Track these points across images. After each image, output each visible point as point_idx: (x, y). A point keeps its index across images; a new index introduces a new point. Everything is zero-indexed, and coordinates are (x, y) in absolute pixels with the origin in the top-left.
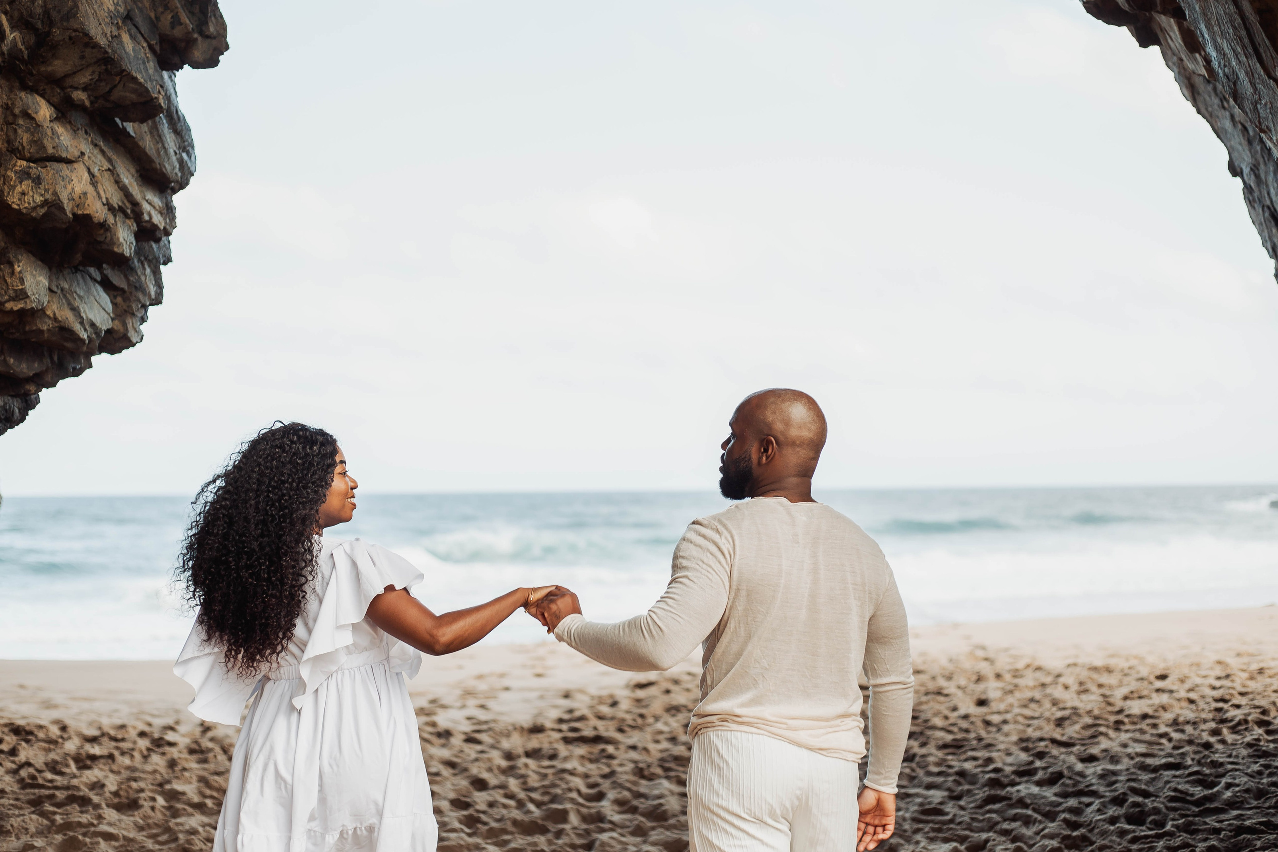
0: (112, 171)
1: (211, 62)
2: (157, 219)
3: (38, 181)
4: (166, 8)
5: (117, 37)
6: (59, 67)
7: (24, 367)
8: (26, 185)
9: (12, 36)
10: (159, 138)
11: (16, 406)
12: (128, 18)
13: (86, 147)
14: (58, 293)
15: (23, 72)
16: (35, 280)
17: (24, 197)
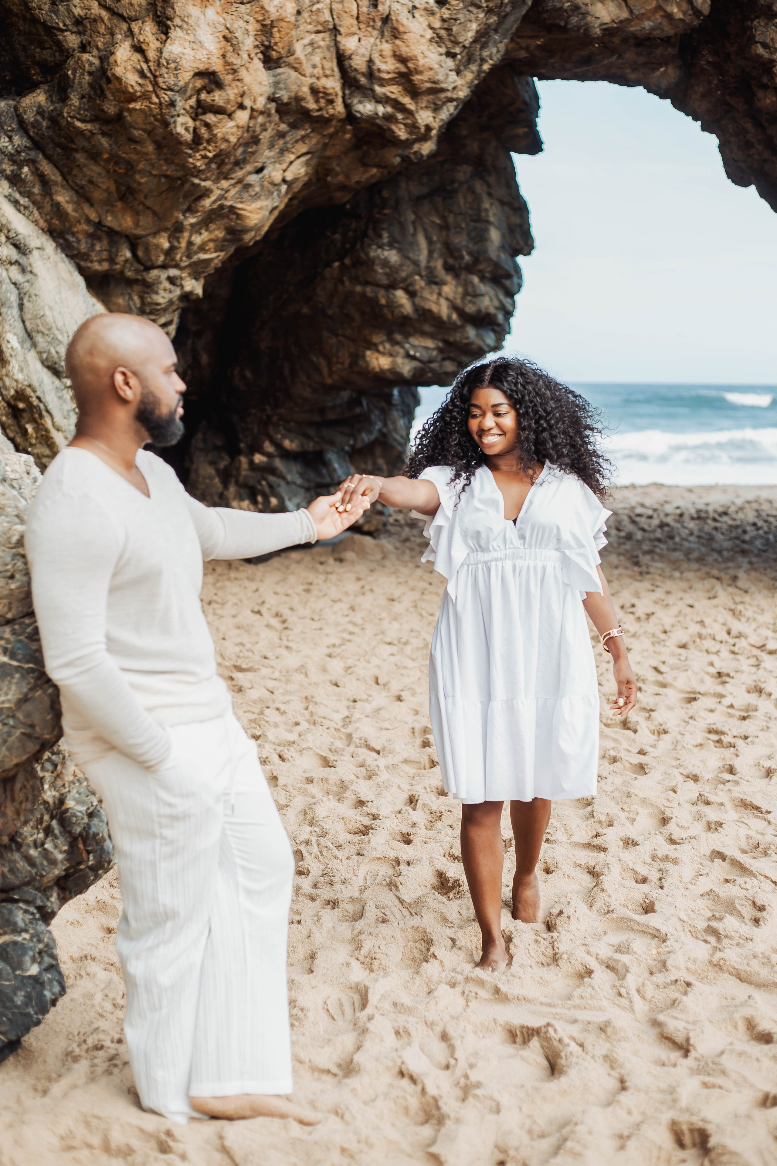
0: (497, 295)
1: (529, 254)
2: (510, 308)
3: (474, 303)
4: (515, 238)
5: (499, 256)
6: (481, 267)
8: (471, 304)
9: (467, 258)
10: (513, 280)
12: (503, 246)
13: (489, 289)
14: (478, 335)
15: (470, 269)
16: (471, 332)
17: (470, 309)
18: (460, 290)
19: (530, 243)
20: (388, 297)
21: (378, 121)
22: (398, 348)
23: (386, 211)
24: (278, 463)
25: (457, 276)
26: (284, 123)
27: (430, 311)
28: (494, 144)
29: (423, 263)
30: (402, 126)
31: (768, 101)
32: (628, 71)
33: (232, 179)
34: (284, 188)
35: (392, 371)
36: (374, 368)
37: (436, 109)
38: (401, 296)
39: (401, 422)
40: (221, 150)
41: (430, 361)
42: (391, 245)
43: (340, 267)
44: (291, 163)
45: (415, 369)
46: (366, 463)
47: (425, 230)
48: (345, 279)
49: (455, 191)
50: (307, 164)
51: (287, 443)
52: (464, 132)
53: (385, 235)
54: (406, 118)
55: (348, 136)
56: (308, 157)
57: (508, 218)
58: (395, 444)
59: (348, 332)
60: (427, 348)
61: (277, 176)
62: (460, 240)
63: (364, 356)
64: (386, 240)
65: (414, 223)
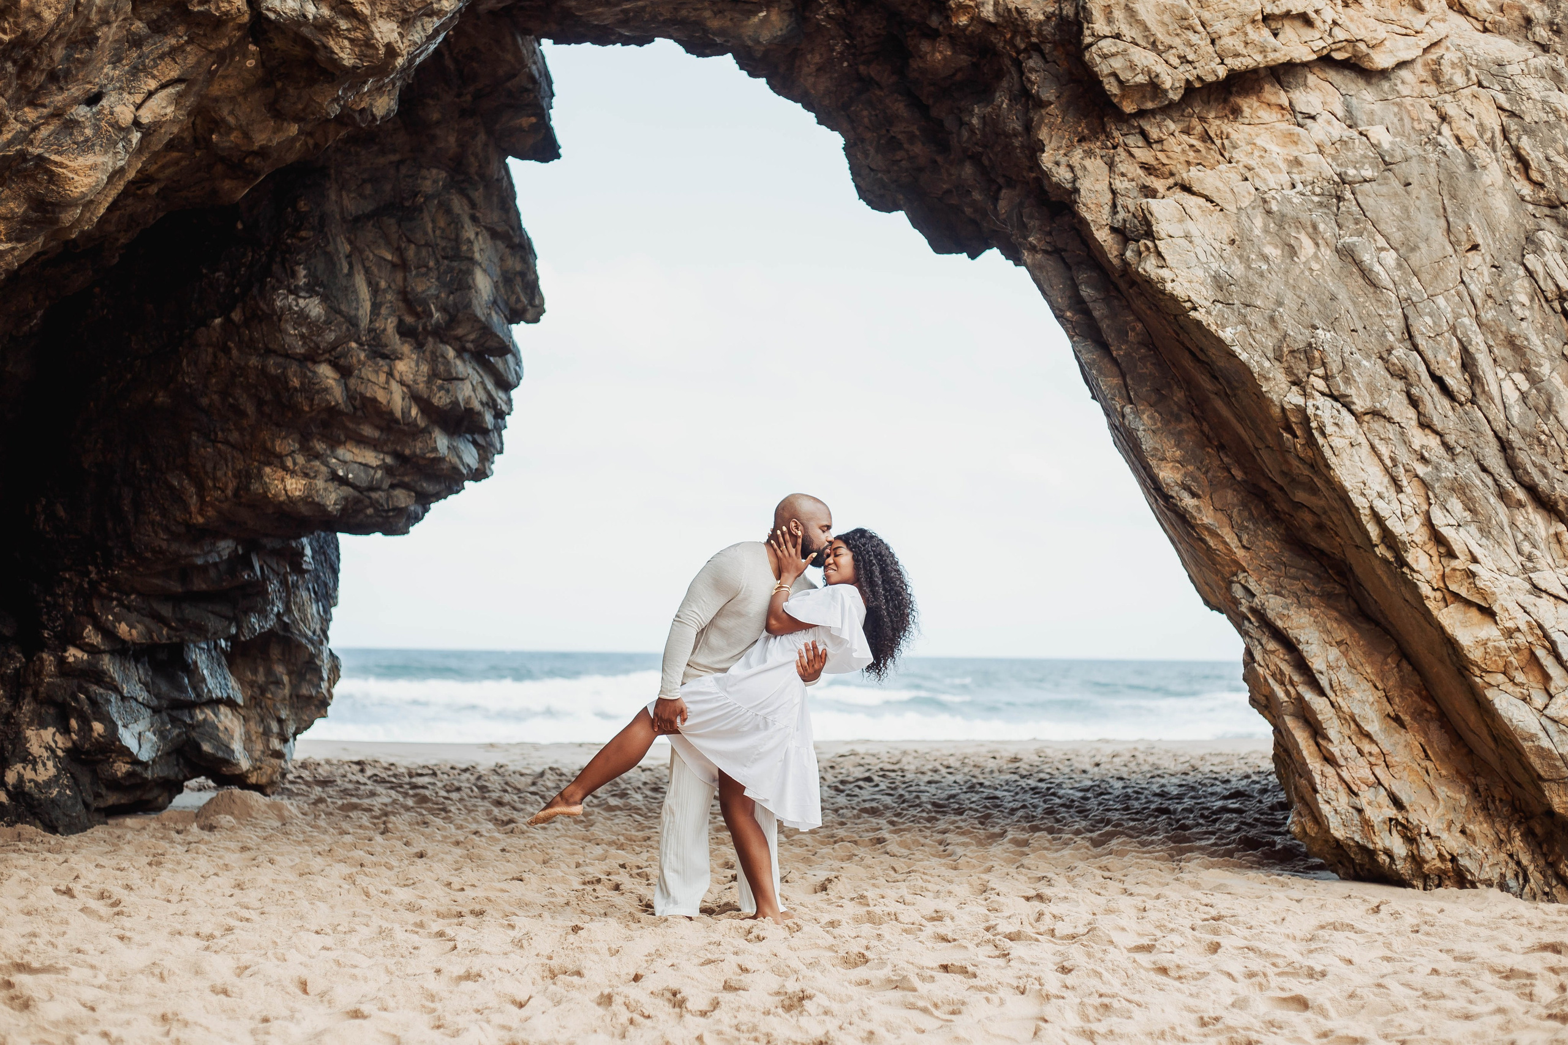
0: (482, 383)
1: (536, 320)
2: (505, 408)
3: (448, 391)
4: (513, 292)
5: (489, 315)
6: (460, 332)
7: (428, 487)
8: (442, 393)
9: (437, 315)
10: (506, 362)
11: (420, 510)
12: (495, 302)
13: (470, 371)
14: (452, 448)
15: (441, 334)
16: (442, 442)
17: (440, 399)
18: (425, 368)
19: (537, 302)
20: (305, 375)
21: (305, 31)
22: (317, 463)
23: (303, 234)
24: (108, 664)
25: (420, 346)
26: (140, 19)
27: (374, 400)
28: (482, 137)
29: (364, 323)
30: (346, 43)
31: (938, 56)
32: (707, 14)
33: (44, 106)
34: (136, 137)
35: (308, 500)
36: (275, 496)
37: (406, 22)
38: (326, 372)
39: (313, 609)
40: (25, 33)
41: (371, 489)
42: (311, 290)
43: (222, 325)
44: (150, 94)
45: (346, 499)
46: (255, 672)
47: (367, 271)
48: (231, 344)
49: (421, 211)
50: (178, 99)
51: (123, 629)
52: (435, 116)
53: (302, 272)
54: (355, 29)
55: (250, 63)
56: (181, 87)
57: (502, 259)
58: (304, 641)
59: (234, 436)
60: (366, 465)
61: (125, 114)
62: (425, 286)
63: (260, 476)
64: (302, 282)
65: (348, 256)
